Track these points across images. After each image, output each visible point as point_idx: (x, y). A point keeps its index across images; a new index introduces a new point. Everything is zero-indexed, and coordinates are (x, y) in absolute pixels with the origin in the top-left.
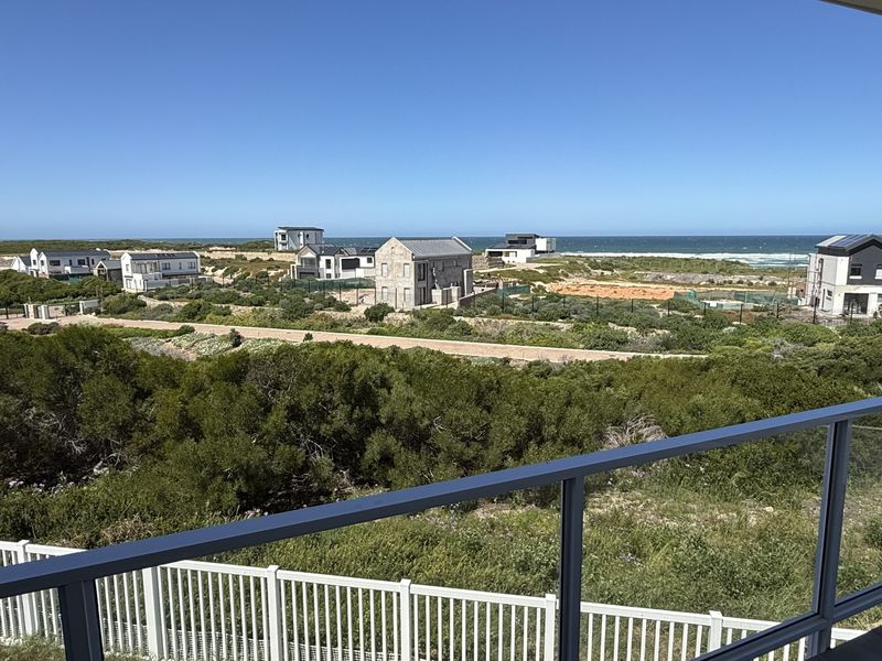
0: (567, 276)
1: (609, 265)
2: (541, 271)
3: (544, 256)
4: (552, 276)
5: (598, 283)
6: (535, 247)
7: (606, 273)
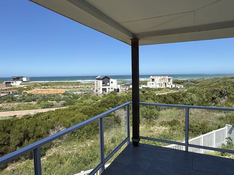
0: (34, 88)
2: (25, 87)
3: (26, 83)
4: (29, 88)
5: (44, 90)
6: (22, 80)
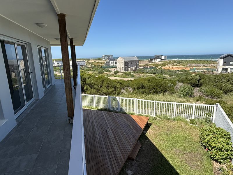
0: (167, 65)
1: (179, 62)
2: (161, 64)
3: (163, 60)
4: (164, 65)
5: (175, 66)
6: (161, 58)
7: (178, 64)
